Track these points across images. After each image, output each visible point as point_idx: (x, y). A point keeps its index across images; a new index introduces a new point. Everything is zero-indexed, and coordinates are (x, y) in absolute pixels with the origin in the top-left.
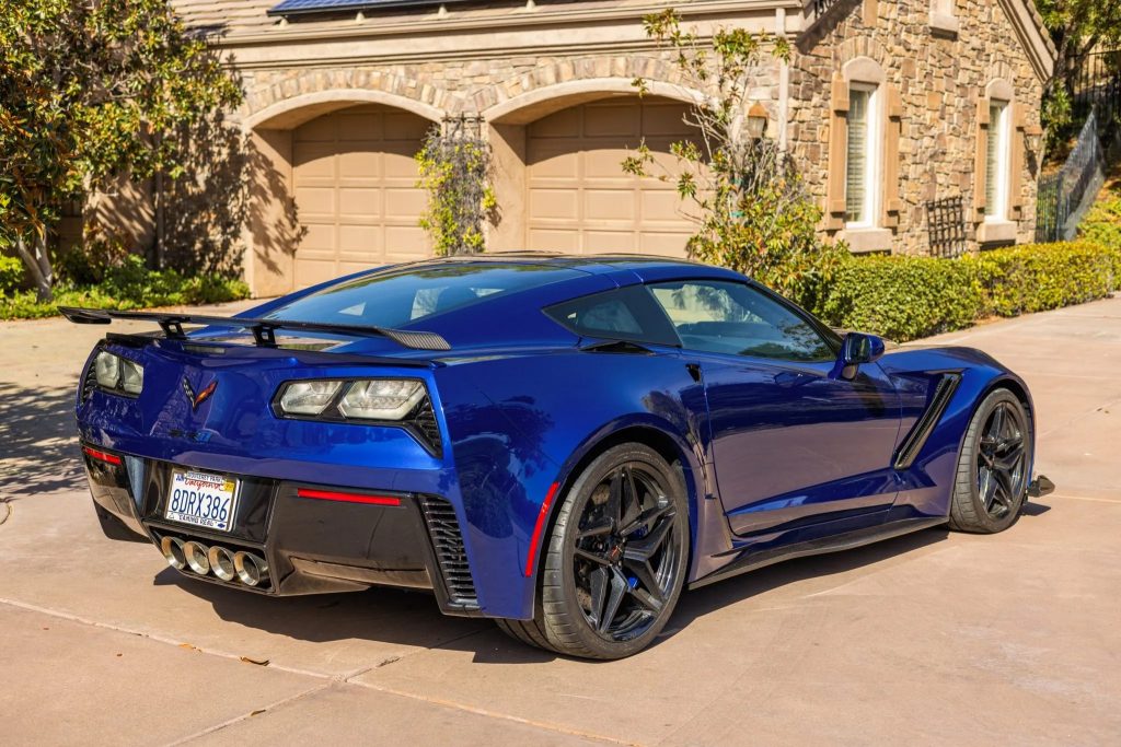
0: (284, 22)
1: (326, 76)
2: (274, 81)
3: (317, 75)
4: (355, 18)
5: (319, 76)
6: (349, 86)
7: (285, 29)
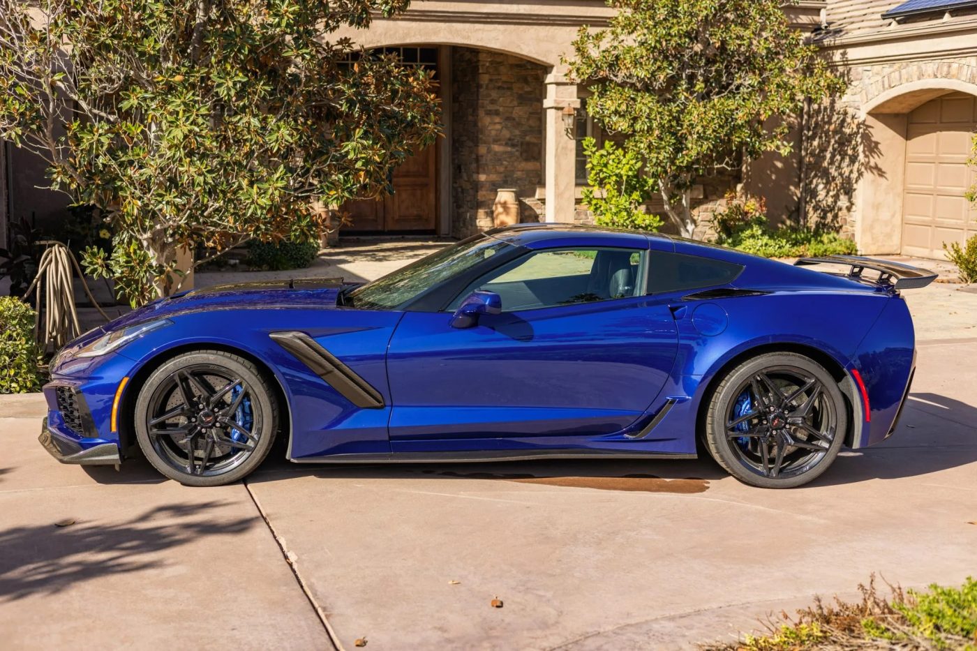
0: (894, 23)
1: (919, 67)
2: (885, 74)
3: (913, 68)
4: (942, 18)
5: (915, 68)
6: (936, 76)
7: (895, 28)
